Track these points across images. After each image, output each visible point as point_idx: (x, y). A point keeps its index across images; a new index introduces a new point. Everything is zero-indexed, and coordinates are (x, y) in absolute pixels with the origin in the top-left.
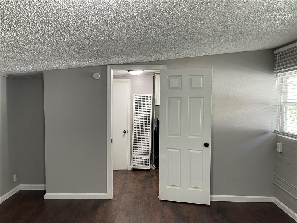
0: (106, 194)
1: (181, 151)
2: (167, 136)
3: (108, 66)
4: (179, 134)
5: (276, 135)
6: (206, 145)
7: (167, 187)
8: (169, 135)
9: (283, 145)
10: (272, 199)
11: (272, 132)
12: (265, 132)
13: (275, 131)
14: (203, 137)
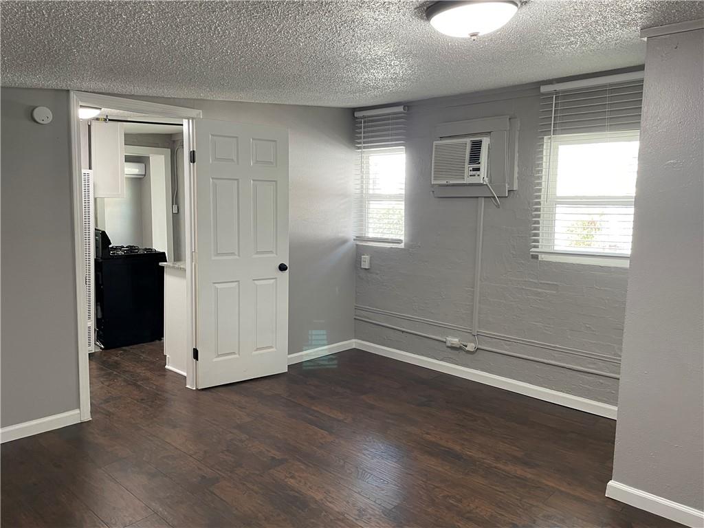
0: (77, 411)
1: (239, 286)
2: (213, 258)
3: (72, 93)
4: (237, 253)
5: (357, 245)
6: (282, 268)
7: (214, 360)
8: (215, 256)
9: (371, 257)
10: (353, 344)
11: (354, 240)
12: (344, 241)
13: (357, 237)
14: (277, 254)
